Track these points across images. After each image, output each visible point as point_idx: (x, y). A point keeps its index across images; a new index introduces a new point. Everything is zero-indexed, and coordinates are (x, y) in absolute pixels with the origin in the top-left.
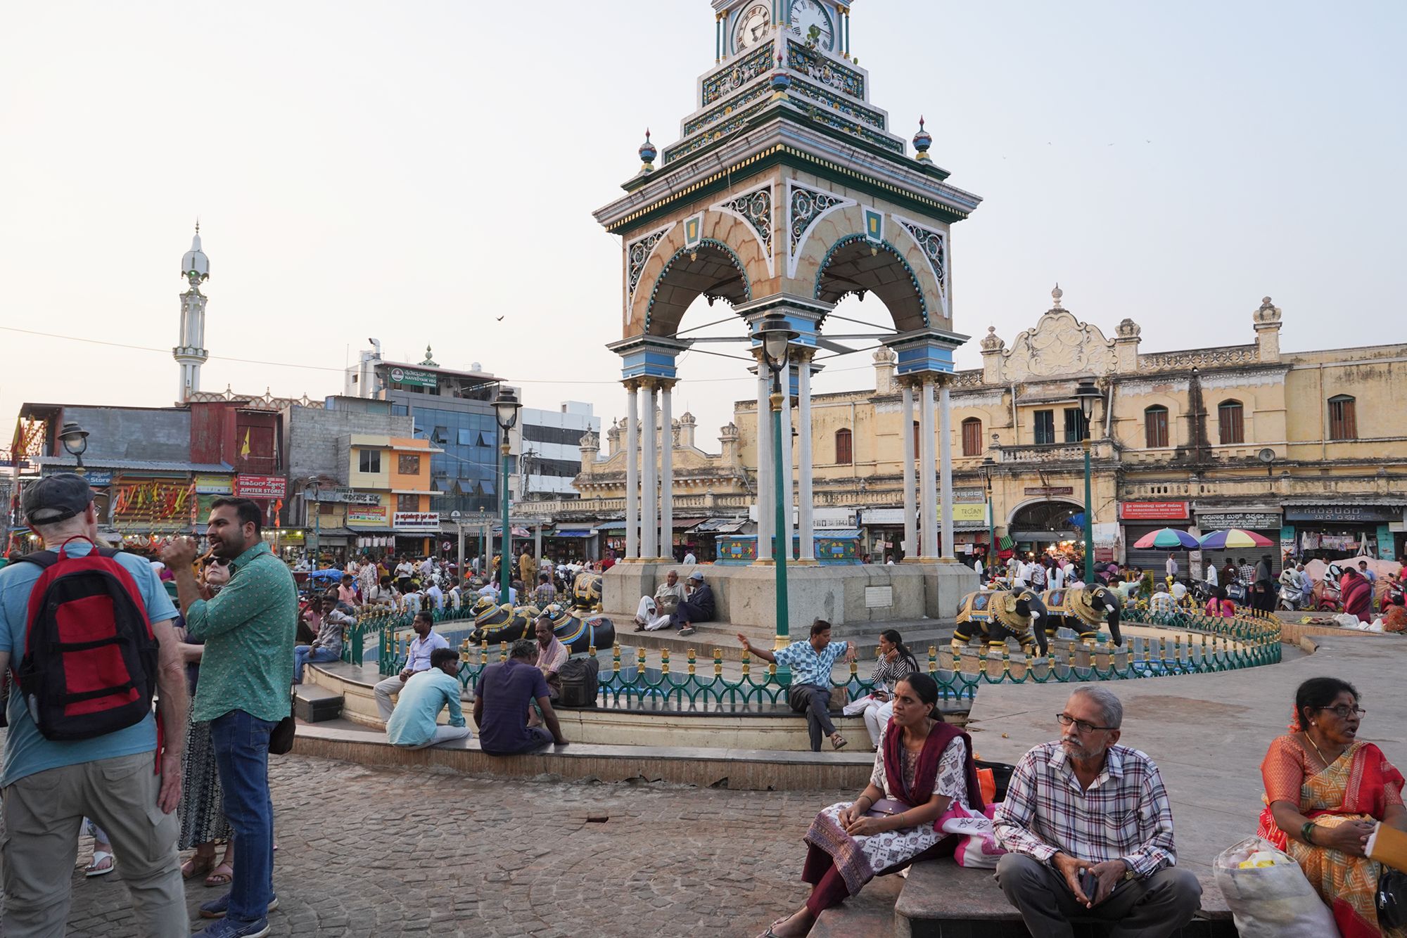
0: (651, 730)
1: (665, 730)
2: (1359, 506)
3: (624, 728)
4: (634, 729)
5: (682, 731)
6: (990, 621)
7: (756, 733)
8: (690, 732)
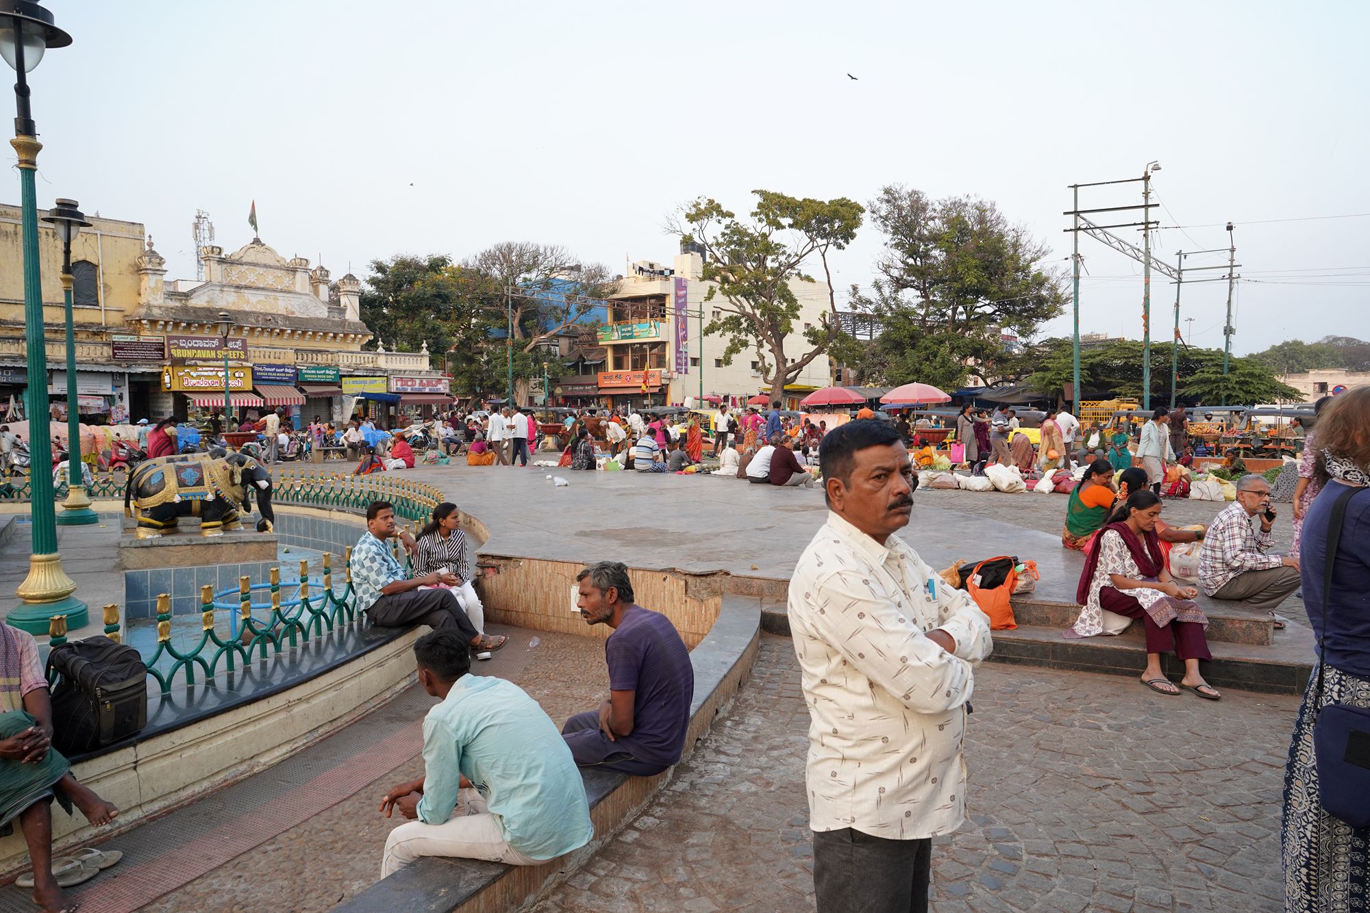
0: (264, 723)
1: (282, 715)
2: (13, 368)
3: (220, 741)
4: (237, 734)
5: (303, 707)
6: (210, 497)
7: (373, 672)
8: (314, 702)
